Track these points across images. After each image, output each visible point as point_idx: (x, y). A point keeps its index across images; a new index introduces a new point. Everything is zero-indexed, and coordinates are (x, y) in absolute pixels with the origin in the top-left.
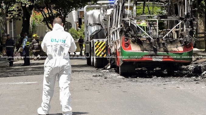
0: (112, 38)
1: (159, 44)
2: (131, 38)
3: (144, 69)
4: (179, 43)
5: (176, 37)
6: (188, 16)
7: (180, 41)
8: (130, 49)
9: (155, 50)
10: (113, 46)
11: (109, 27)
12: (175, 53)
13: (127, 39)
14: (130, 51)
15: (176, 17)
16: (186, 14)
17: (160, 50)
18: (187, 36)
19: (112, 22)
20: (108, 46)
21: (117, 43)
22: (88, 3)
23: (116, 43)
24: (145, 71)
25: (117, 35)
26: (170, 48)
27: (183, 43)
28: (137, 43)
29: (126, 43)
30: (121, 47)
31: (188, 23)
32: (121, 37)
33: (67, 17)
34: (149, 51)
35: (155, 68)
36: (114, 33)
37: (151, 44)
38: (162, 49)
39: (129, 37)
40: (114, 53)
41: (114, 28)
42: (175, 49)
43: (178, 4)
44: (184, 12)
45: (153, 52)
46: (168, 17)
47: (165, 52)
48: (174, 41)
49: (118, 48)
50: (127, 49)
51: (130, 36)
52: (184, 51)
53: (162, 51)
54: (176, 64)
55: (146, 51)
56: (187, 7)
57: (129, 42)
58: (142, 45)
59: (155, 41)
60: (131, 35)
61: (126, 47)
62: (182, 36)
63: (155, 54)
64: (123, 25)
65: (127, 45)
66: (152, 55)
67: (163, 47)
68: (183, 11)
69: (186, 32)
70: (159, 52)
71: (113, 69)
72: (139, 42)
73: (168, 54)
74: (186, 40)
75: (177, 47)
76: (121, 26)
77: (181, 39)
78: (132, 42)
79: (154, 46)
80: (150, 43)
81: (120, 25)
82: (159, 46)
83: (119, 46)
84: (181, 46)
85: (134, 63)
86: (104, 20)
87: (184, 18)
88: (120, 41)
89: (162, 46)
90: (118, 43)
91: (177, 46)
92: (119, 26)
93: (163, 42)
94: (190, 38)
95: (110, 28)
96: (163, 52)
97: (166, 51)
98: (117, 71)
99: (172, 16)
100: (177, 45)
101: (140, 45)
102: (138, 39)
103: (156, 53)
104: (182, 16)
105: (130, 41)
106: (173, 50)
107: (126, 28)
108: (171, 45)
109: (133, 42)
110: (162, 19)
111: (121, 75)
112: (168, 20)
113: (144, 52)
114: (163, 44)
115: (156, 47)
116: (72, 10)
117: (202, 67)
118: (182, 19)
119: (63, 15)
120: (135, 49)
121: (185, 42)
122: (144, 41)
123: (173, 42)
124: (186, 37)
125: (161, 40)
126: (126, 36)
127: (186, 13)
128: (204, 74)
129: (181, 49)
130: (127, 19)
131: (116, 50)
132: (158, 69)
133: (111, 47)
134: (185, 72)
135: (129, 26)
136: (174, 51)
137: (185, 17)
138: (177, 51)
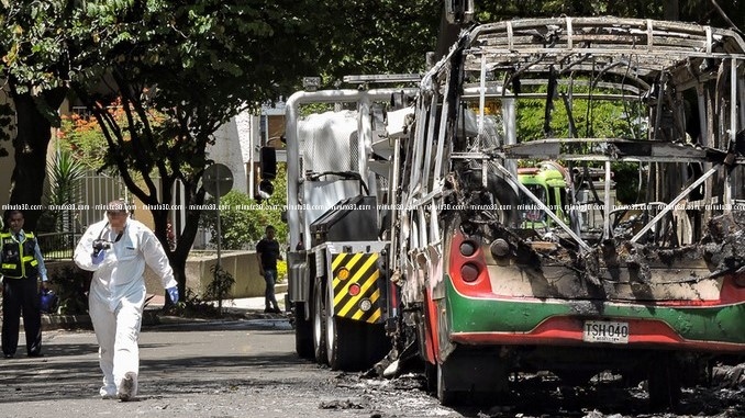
0: (409, 239)
1: (614, 269)
2: (489, 238)
3: (546, 376)
4: (704, 263)
5: (689, 239)
6: (741, 145)
7: (708, 257)
8: (487, 287)
9: (597, 295)
10: (410, 273)
11: (394, 190)
12: (687, 311)
13: (474, 246)
14: (486, 297)
15: (689, 150)
16: (734, 138)
17: (619, 295)
18: (738, 234)
19: (409, 168)
20: (392, 273)
21: (429, 261)
22: (306, 81)
23: (422, 260)
24: (553, 386)
25: (428, 224)
26: (662, 284)
27: (722, 264)
28: (518, 261)
29: (467, 264)
30: (445, 277)
32: (449, 234)
33: (213, 143)
34: (567, 299)
35: (597, 372)
36: (414, 216)
37: (578, 266)
38: (627, 291)
39: (482, 234)
40: (413, 307)
41: (417, 196)
42: (684, 292)
43: (700, 90)
44: (728, 126)
45: (586, 303)
46: (656, 150)
47: (639, 301)
48: (680, 255)
49: (433, 283)
50: (471, 288)
51: (486, 229)
52: (723, 298)
53: (625, 300)
54: (690, 358)
55: (557, 296)
56: (738, 104)
57: (481, 256)
58: (539, 271)
59: (594, 253)
60: (492, 227)
61: (468, 278)
62: (716, 233)
63: (594, 312)
64: (455, 183)
65: (474, 270)
66: (580, 320)
67: (631, 280)
68: (721, 123)
69: (731, 217)
70: (612, 304)
71: (411, 375)
72: (525, 259)
73: (652, 311)
74: (734, 250)
75: (694, 282)
76: (448, 185)
77: (712, 247)
78: (495, 256)
79: (594, 275)
80: (574, 263)
81: (443, 182)
82: (616, 277)
83: (436, 277)
84: (711, 278)
85: (505, 351)
86: (375, 156)
87: (724, 155)
88: (441, 252)
89: (625, 275)
90: (435, 262)
91: (692, 278)
92: (438, 187)
93: (630, 259)
95: (399, 192)
96: (632, 302)
97: (645, 298)
98: (428, 388)
99: (672, 146)
100: (694, 275)
101: (530, 270)
102: (520, 244)
103: (600, 308)
104: (716, 143)
105: (488, 252)
106: (677, 297)
107: (467, 196)
108: (667, 272)
109: (502, 258)
110: (626, 155)
111: (446, 403)
112: (654, 160)
113: (548, 302)
114: (634, 267)
115: (601, 279)
116: (234, 113)
118: (714, 157)
119: (192, 134)
120: (508, 288)
121: (729, 261)
122: (546, 252)
123: (673, 260)
124: (732, 240)
125: (621, 251)
126: (467, 231)
127: (733, 132)
129: (709, 291)
130: (473, 154)
131: (425, 291)
132: (607, 376)
133: (403, 277)
134: (727, 394)
135: (482, 188)
136: (681, 300)
137: (730, 151)
138: (695, 298)
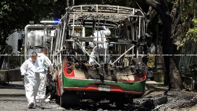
0: (54, 63)
1: (107, 71)
2: (74, 62)
3: (90, 101)
4: (130, 71)
5: (128, 65)
6: (141, 40)
7: (132, 69)
8: (73, 75)
9: (102, 78)
10: (54, 72)
12: (125, 83)
13: (70, 64)
14: (73, 78)
15: (127, 41)
16: (139, 38)
17: (108, 79)
18: (140, 63)
19: (55, 44)
20: (50, 72)
21: (59, 68)
22: (30, 22)
23: (57, 68)
24: (91, 103)
25: (59, 60)
26: (119, 76)
27: (135, 71)
28: (82, 69)
29: (68, 69)
30: (63, 72)
31: (142, 49)
32: (64, 61)
33: (8, 40)
34: (94, 79)
35: (103, 99)
36: (56, 57)
37: (97, 70)
38: (110, 78)
39: (72, 61)
40: (55, 81)
41: (57, 52)
42: (125, 78)
43: (132, 26)
45: (99, 80)
46: (119, 40)
47: (113, 80)
48: (124, 68)
49: (59, 74)
50: (69, 75)
51: (73, 60)
52: (135, 80)
53: (109, 80)
54: (127, 96)
55: (92, 78)
56: (141, 29)
57: (72, 67)
58: (87, 72)
59: (102, 67)
60: (75, 59)
61: (68, 73)
62: (134, 63)
63: (101, 83)
64: (66, 47)
65: (70, 71)
66: (97, 85)
67: (111, 75)
68: (137, 34)
69: (138, 59)
70: (106, 81)
71: (54, 99)
72: (84, 68)
73: (116, 83)
74: (139, 68)
75: (128, 76)
76: (64, 48)
77: (133, 66)
78: (76, 67)
79: (102, 73)
80: (96, 70)
81: (62, 47)
82: (107, 74)
83: (60, 72)
84: (132, 75)
85: (78, 92)
86: (48, 42)
87: (137, 42)
88: (62, 65)
89: (109, 73)
90: (60, 69)
91: (127, 75)
92: (62, 49)
93: (111, 69)
94: (142, 66)
95: (52, 51)
96: (111, 80)
97: (115, 79)
98: (58, 103)
99: (123, 40)
100: (128, 74)
101: (85, 71)
102: (82, 64)
103: (103, 82)
104: (135, 39)
105: (74, 66)
106: (123, 79)
107: (69, 51)
108: (121, 73)
109: (77, 68)
110: (111, 42)
111: (62, 106)
112: (119, 43)
113: (89, 80)
114: (112, 71)
115: (103, 74)
116: (13, 32)
117: (156, 100)
118: (134, 43)
119: (2, 37)
120: (79, 76)
121: (137, 70)
122: (89, 67)
123: (123, 70)
124: (138, 65)
125: (109, 67)
126: (68, 60)
127: (139, 36)
128: (157, 109)
129: (132, 78)
130: (71, 40)
131: (58, 76)
133: (53, 74)
134: (136, 106)
135: (73, 49)
136: (124, 80)
137: (138, 41)
138: (128, 80)
